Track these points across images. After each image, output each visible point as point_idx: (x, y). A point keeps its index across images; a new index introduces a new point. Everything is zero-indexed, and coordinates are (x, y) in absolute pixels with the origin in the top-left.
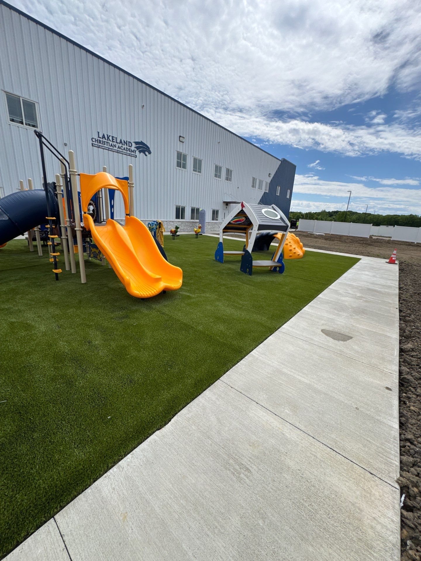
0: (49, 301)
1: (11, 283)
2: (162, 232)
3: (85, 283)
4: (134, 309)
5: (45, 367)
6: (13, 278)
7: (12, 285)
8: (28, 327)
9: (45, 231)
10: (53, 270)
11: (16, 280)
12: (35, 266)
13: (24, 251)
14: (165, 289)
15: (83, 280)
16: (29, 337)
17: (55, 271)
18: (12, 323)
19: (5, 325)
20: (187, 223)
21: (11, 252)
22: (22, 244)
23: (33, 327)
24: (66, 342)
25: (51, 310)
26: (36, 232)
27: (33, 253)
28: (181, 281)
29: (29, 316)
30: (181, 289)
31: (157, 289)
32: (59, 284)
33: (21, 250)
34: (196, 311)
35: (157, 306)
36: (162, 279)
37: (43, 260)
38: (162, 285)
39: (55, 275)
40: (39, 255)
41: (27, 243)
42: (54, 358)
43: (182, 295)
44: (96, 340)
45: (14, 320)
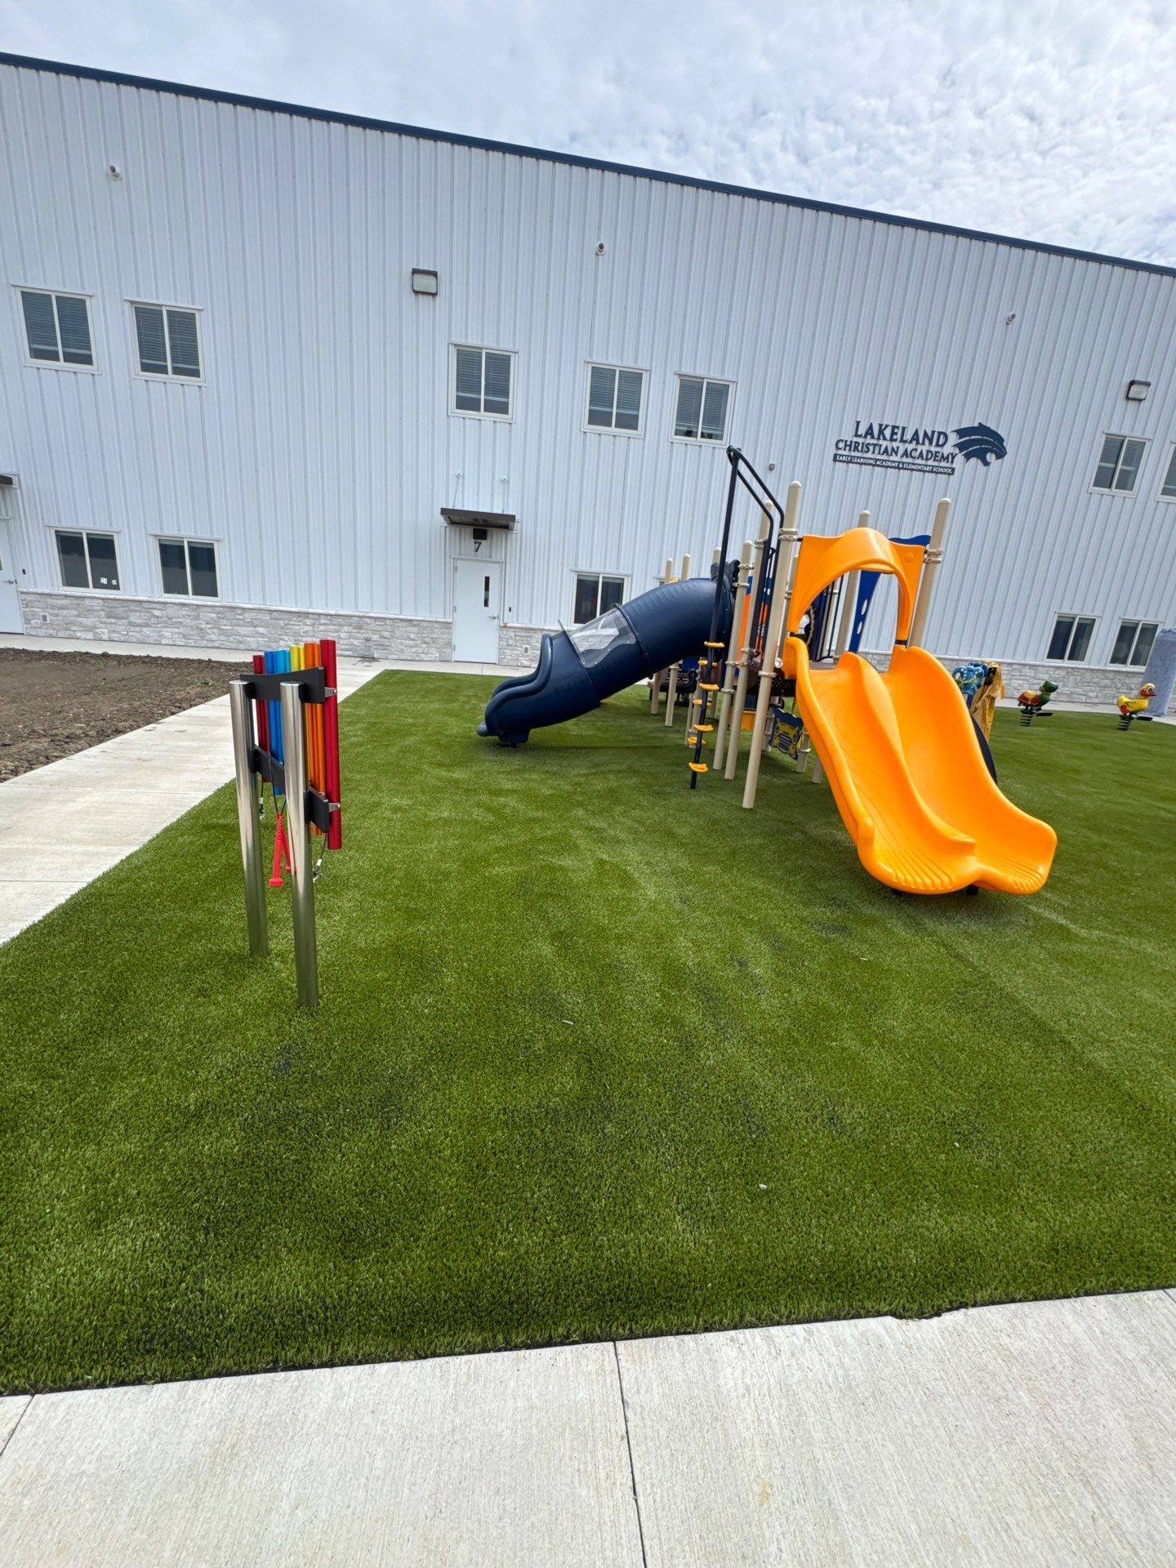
0: (670, 834)
1: (611, 776)
2: (993, 699)
3: (750, 810)
4: (868, 912)
5: (644, 982)
6: (615, 767)
7: (613, 781)
8: (627, 881)
9: (692, 672)
10: (690, 764)
11: (620, 772)
12: (655, 747)
13: (640, 712)
14: (981, 881)
15: (747, 802)
16: (625, 903)
17: (694, 767)
18: (602, 862)
19: (590, 862)
20: (1088, 675)
21: (619, 712)
22: (640, 696)
23: (635, 882)
24: (693, 941)
25: (672, 856)
26: (672, 673)
27: (656, 717)
28: (1043, 870)
29: (632, 856)
30: (1036, 896)
31: (953, 877)
32: (697, 799)
33: (637, 709)
34: (1088, 990)
35: (943, 929)
36: (977, 851)
37: (671, 736)
38: (971, 868)
39: (689, 776)
40: (666, 724)
41: (649, 694)
42: (664, 969)
43: (1038, 918)
44: (757, 965)
45: (605, 857)
